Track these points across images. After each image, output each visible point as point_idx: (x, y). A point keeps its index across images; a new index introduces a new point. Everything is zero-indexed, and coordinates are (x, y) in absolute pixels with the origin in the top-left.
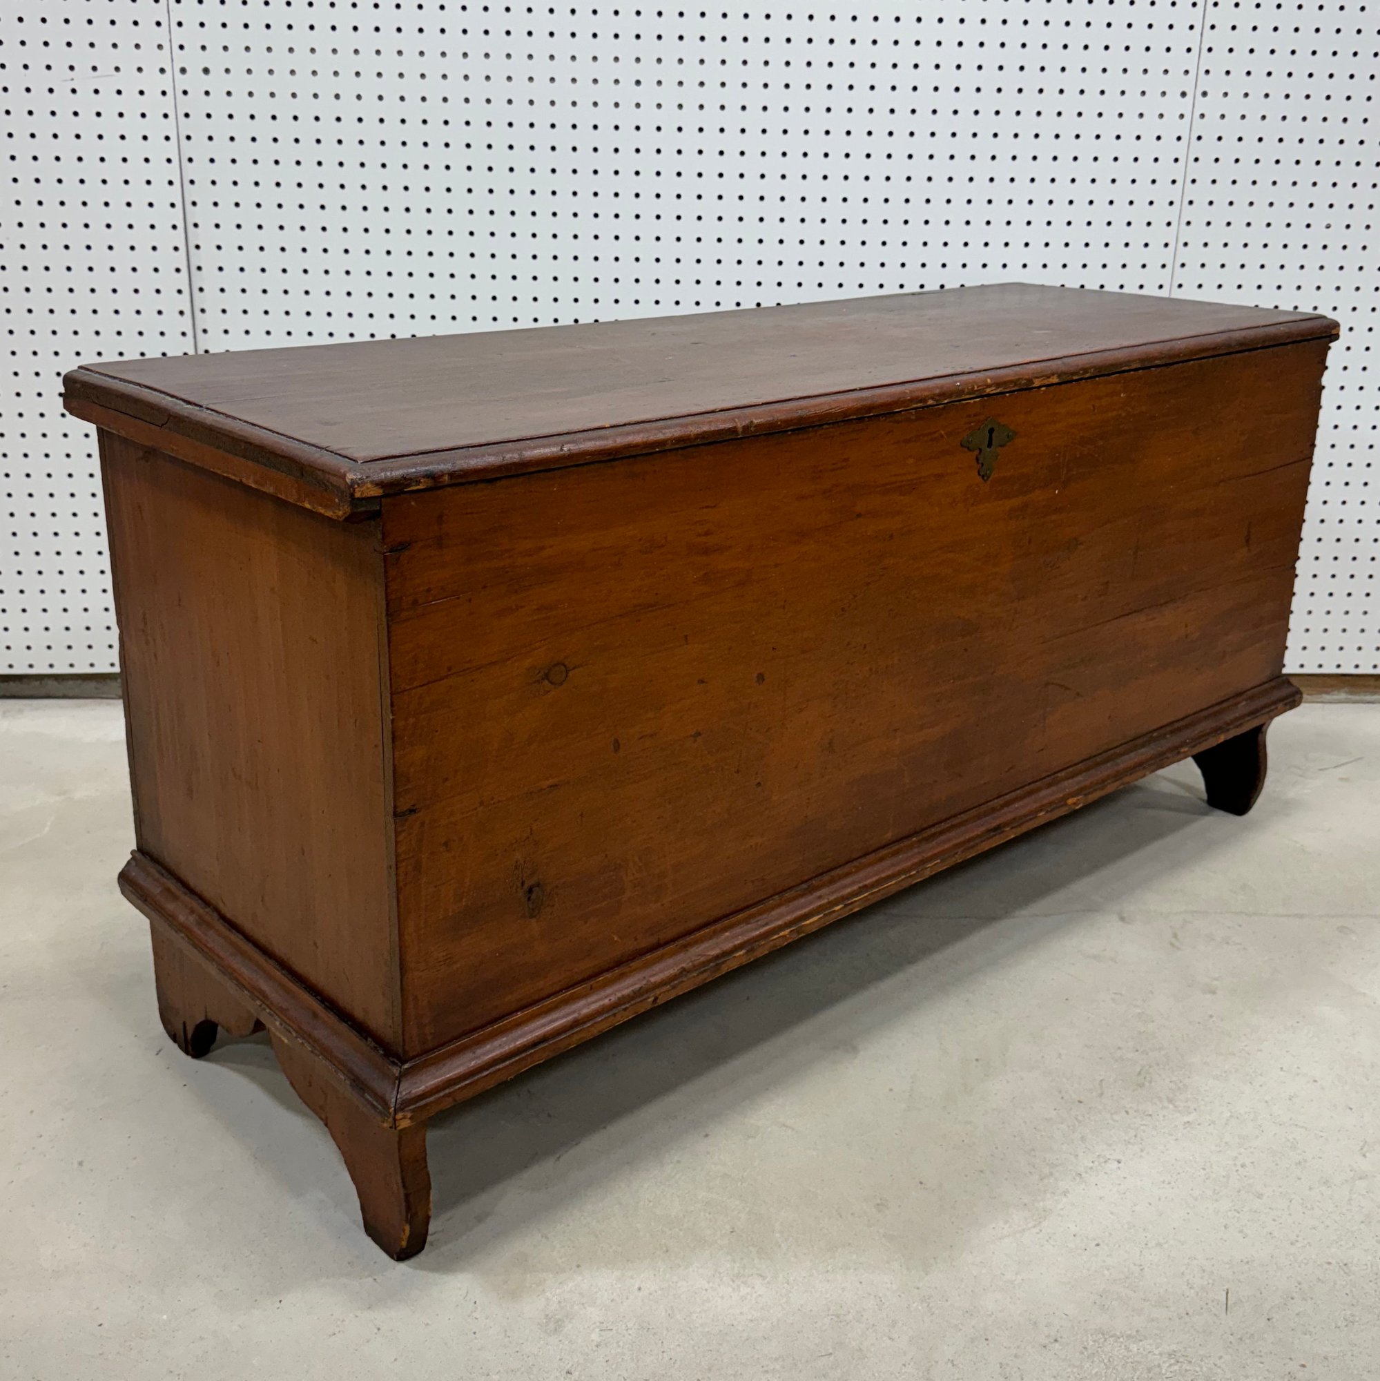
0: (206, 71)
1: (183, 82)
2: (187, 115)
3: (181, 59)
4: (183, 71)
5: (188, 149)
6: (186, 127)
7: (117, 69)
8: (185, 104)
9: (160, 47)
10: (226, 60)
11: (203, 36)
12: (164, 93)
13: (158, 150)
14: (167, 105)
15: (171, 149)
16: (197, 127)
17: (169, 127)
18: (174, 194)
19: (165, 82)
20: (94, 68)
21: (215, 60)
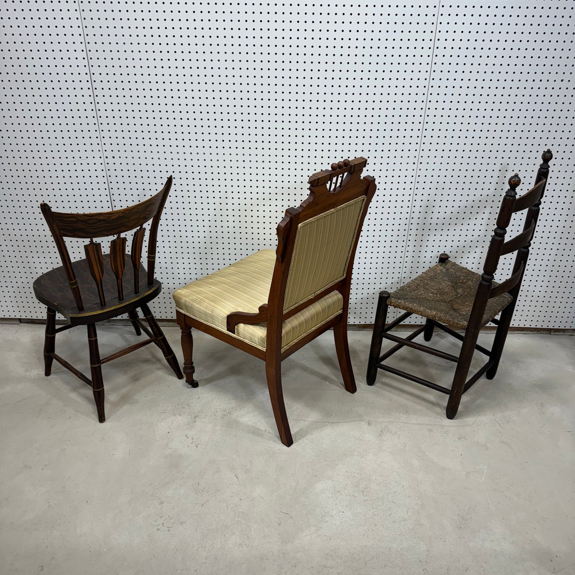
0: (114, 157)
1: (107, 161)
2: (109, 170)
3: (106, 154)
4: (107, 157)
5: (110, 179)
6: (109, 173)
7: (87, 157)
8: (108, 167)
9: (99, 151)
10: (119, 154)
11: (112, 148)
12: (101, 164)
13: (101, 180)
14: (103, 167)
15: (105, 180)
16: (112, 173)
17: (104, 173)
18: (107, 192)
19: (102, 160)
20: (80, 158)
21: (116, 154)
